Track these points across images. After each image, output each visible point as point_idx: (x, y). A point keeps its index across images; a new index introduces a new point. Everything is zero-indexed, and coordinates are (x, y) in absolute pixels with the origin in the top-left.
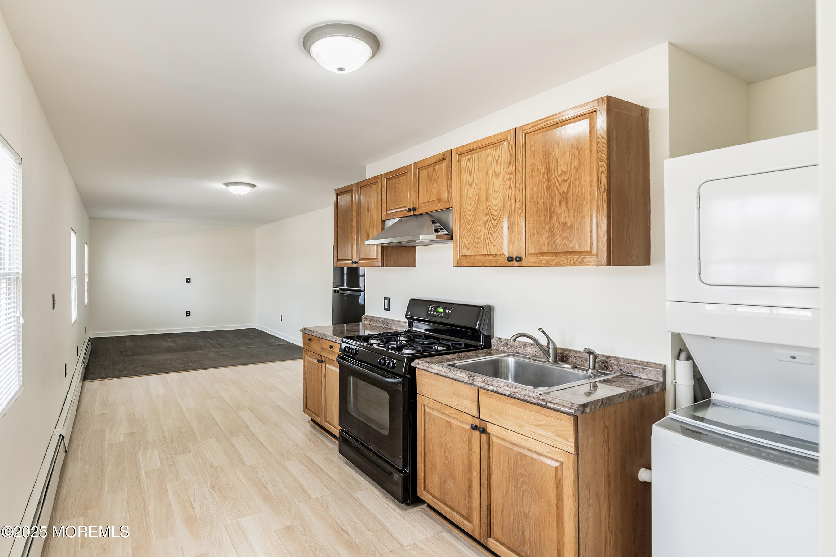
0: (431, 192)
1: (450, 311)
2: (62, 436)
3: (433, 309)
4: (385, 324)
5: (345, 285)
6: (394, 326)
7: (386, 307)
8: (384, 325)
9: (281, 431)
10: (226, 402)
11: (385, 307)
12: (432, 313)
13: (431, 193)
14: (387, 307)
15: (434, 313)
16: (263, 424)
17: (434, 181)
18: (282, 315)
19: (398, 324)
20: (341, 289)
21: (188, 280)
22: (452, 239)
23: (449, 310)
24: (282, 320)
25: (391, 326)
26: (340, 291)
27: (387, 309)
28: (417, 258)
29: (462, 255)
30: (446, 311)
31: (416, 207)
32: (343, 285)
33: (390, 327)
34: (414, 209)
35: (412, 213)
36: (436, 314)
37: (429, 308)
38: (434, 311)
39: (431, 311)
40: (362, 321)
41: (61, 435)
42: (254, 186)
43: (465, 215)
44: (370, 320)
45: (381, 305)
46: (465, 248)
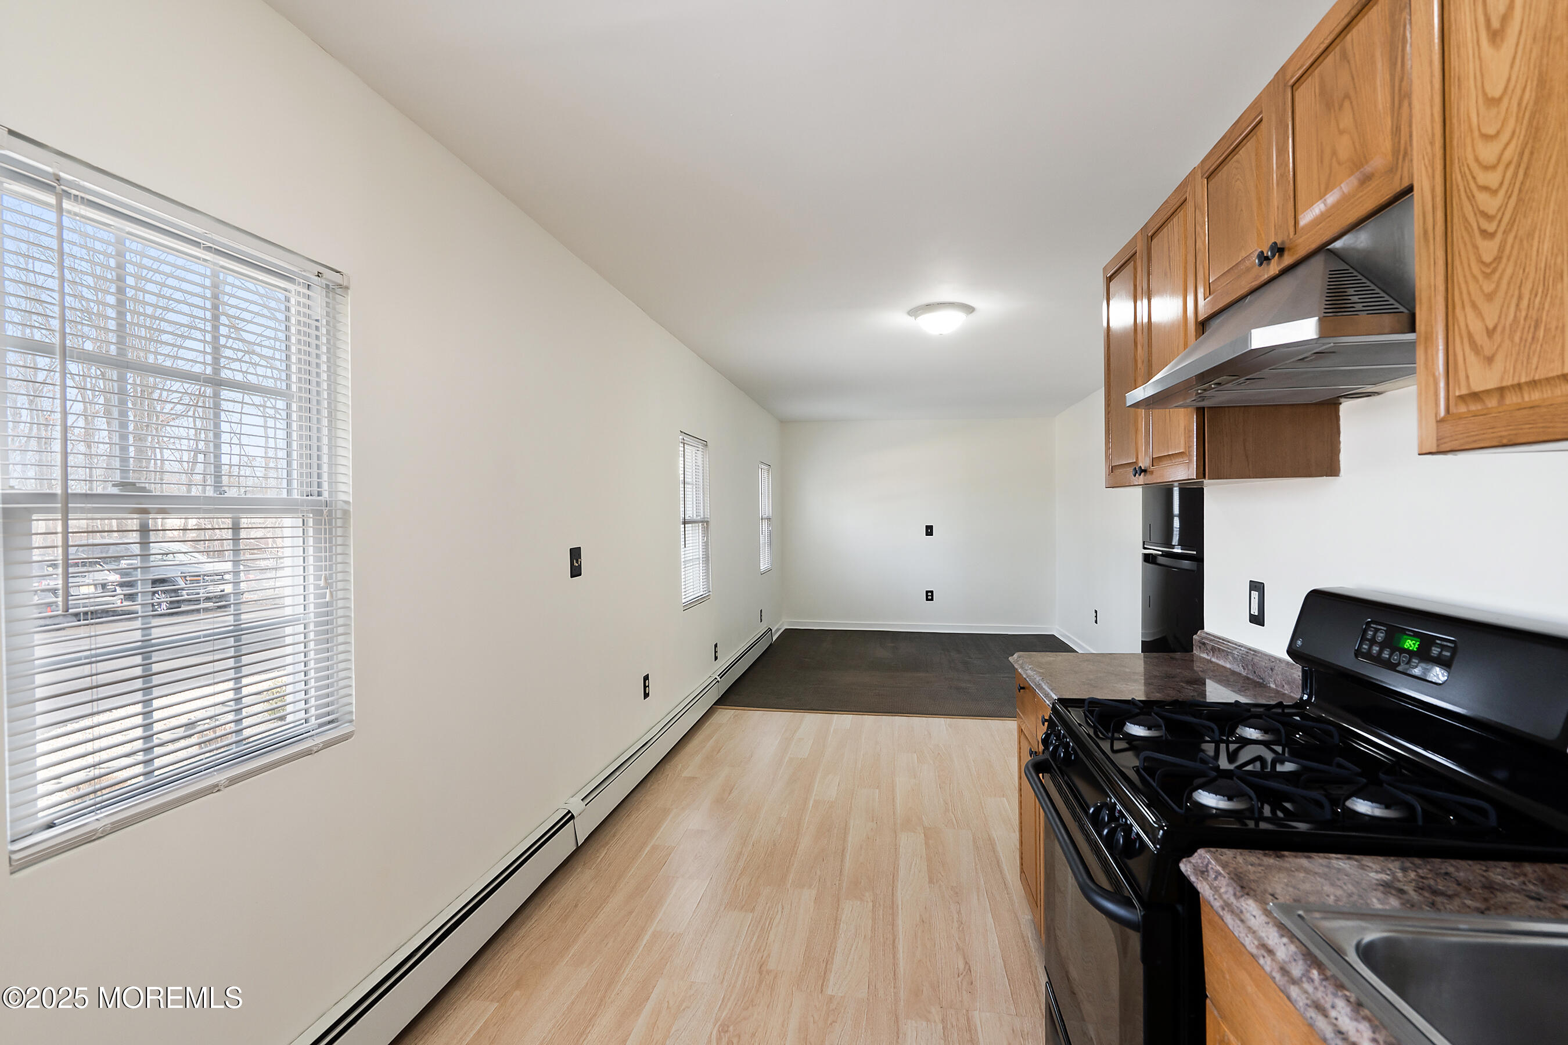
0: (1334, 153)
1: (1448, 654)
2: (570, 815)
3: (1380, 636)
4: (1247, 665)
5: (1175, 540)
6: (1271, 677)
7: (1255, 611)
8: (1244, 669)
9: (956, 916)
10: (893, 801)
11: (1252, 613)
12: (1375, 649)
13: (1334, 159)
14: (1256, 614)
15: (1380, 652)
16: (931, 881)
17: (1341, 107)
18: (1096, 612)
19: (1282, 674)
20: (1166, 555)
21: (929, 530)
22: (1413, 330)
23: (1443, 647)
24: (1096, 622)
25: (1263, 676)
26: (1162, 560)
27: (1258, 620)
28: (1342, 445)
29: (1461, 398)
30: (1430, 650)
31: (1286, 238)
32: (1168, 542)
33: (1261, 681)
34: (1279, 250)
35: (1274, 267)
36: (1391, 655)
37: (1365, 631)
38: (1383, 646)
39: (1373, 642)
40: (1194, 648)
41: (569, 812)
42: (969, 309)
43: (1471, 198)
44: (1212, 650)
45: (1242, 604)
46: (1472, 358)
